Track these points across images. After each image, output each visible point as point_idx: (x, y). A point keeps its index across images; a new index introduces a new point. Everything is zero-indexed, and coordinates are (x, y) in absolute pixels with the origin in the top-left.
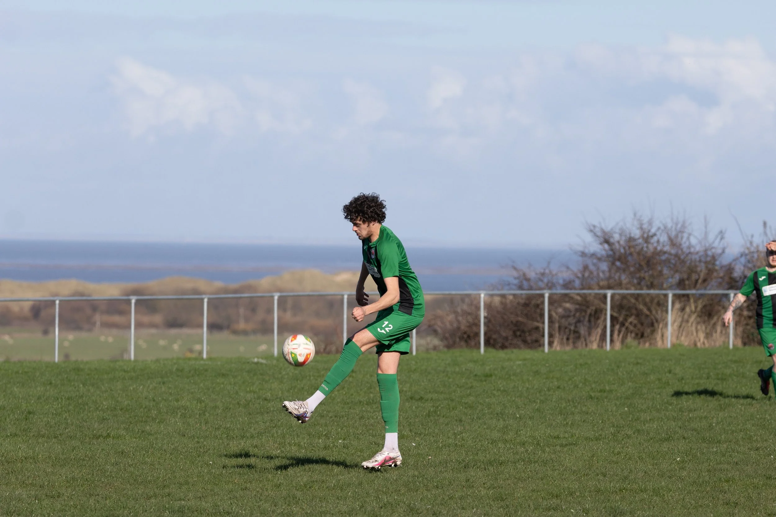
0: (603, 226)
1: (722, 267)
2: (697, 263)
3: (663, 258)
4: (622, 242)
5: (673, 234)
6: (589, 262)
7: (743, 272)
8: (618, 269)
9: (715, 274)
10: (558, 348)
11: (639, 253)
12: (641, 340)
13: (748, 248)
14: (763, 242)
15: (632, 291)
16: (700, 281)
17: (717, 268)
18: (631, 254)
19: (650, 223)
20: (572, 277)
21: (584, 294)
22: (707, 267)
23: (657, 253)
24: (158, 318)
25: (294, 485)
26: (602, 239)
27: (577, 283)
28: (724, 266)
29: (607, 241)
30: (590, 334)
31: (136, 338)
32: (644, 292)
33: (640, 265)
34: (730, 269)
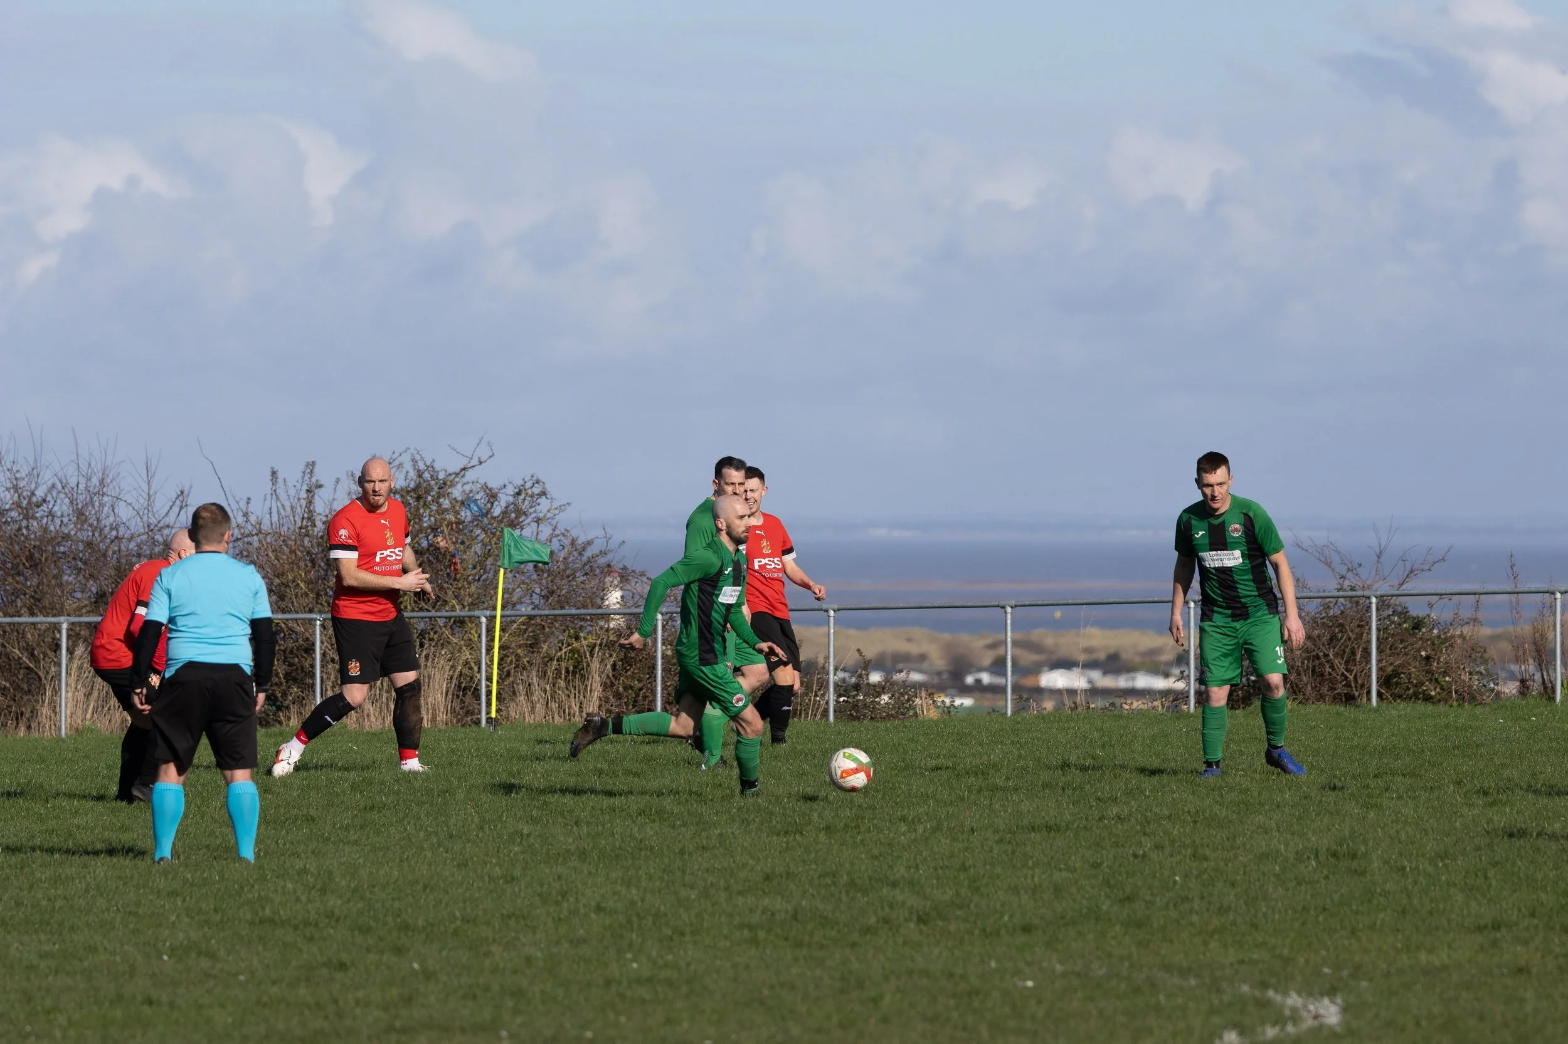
3: (63, 547)
5: (82, 498)
14: (270, 513)
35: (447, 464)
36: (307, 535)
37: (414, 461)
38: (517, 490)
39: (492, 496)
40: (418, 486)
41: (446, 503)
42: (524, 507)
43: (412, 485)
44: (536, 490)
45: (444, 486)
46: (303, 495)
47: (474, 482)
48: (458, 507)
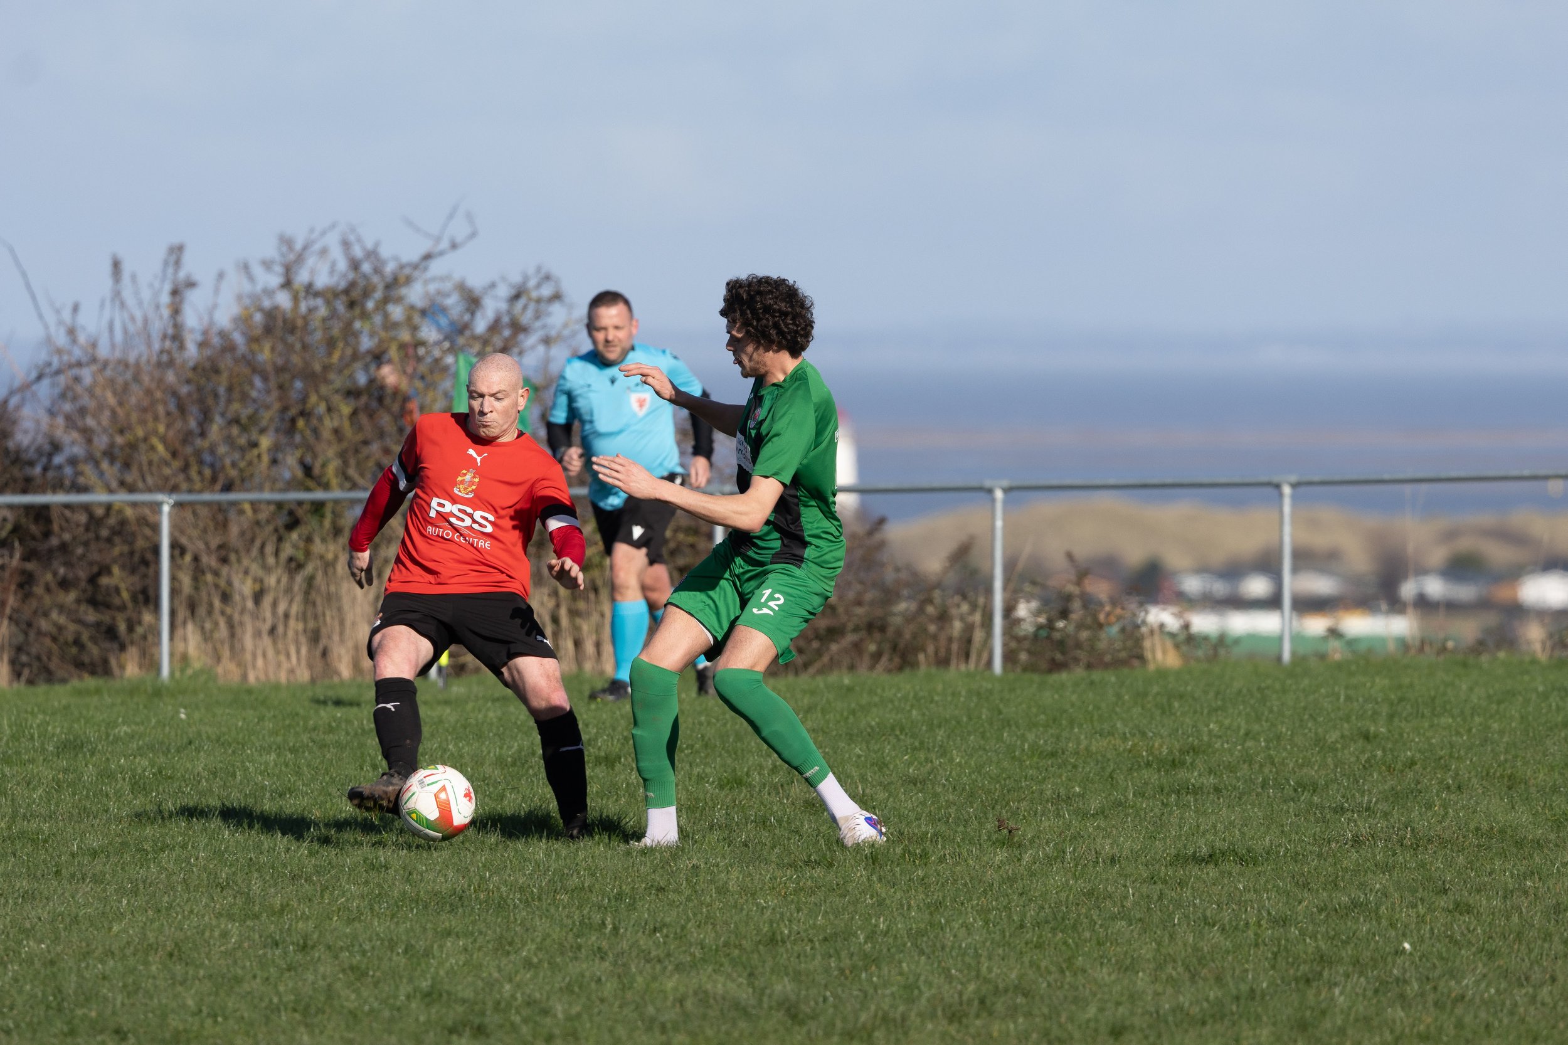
7: (49, 433)
14: (110, 327)
36: (171, 363)
37: (346, 244)
38: (513, 292)
39: (473, 302)
40: (352, 285)
41: (396, 312)
42: (526, 319)
43: (343, 285)
44: (546, 291)
45: (394, 284)
46: (165, 298)
47: (442, 279)
48: (417, 319)
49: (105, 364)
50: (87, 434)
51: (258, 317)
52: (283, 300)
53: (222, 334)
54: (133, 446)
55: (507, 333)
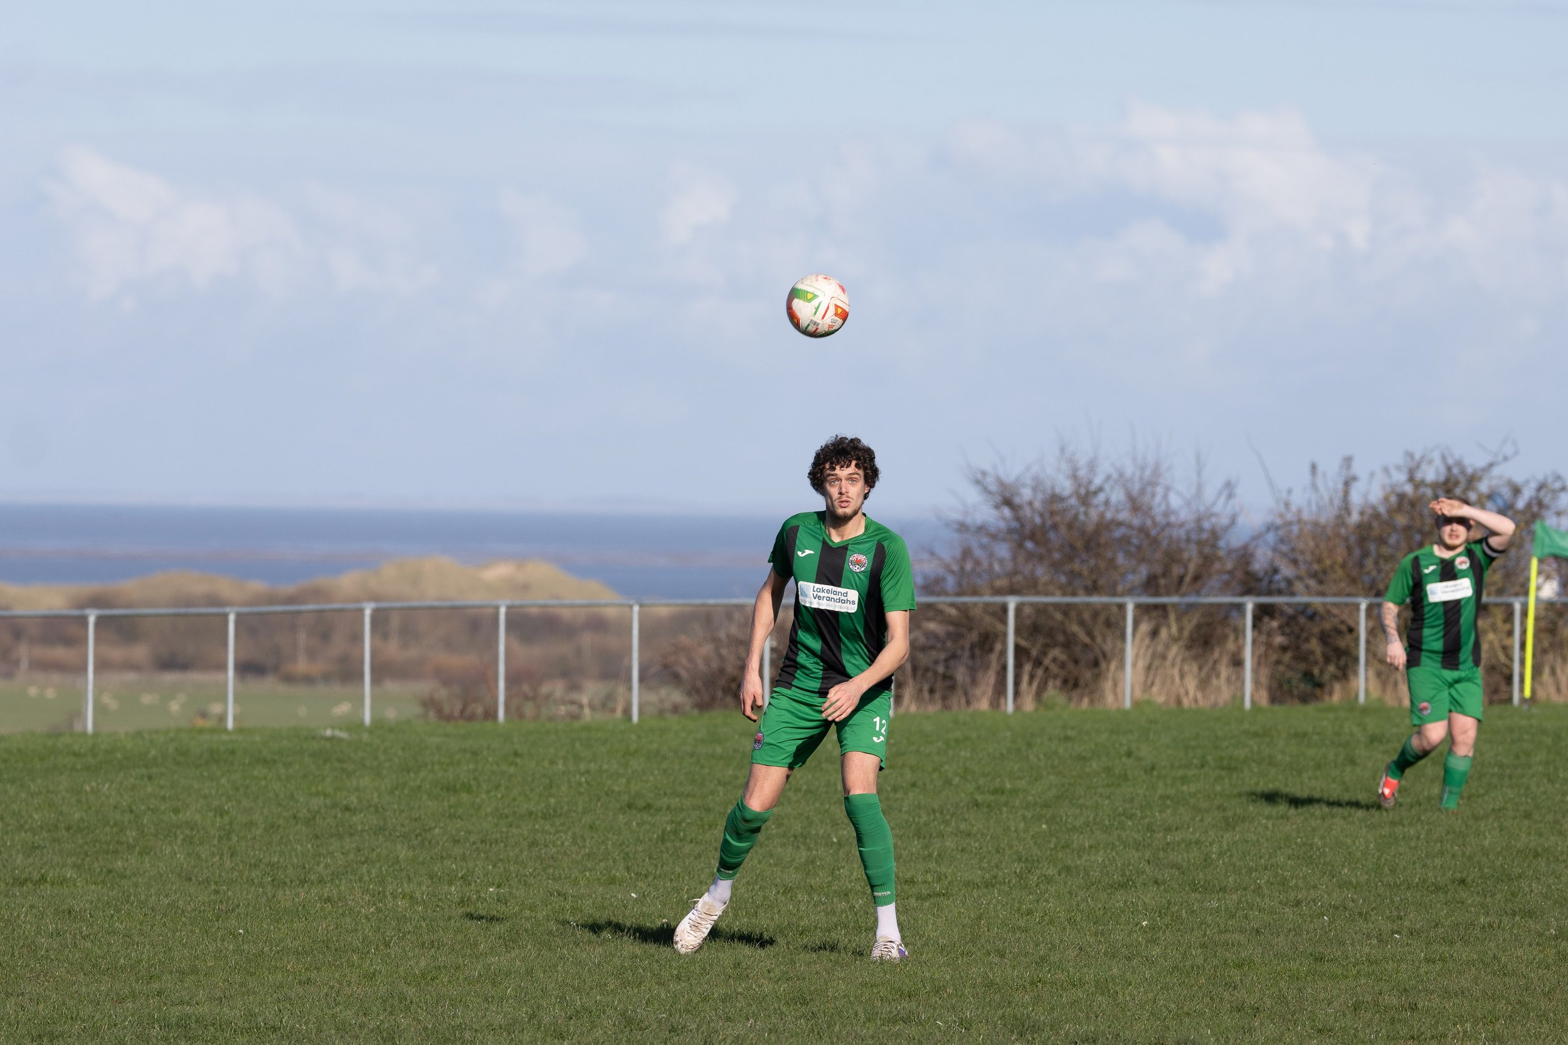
0: (1002, 473)
1: (1230, 552)
2: (1183, 545)
3: (1118, 533)
4: (1037, 505)
5: (1136, 488)
6: (974, 543)
7: (1272, 562)
8: (1030, 556)
9: (1217, 566)
10: (913, 708)
11: (1070, 526)
12: (1075, 694)
13: (1281, 515)
14: (1309, 502)
15: (1058, 599)
16: (1188, 579)
17: (1221, 553)
18: (1055, 527)
19: (1092, 466)
20: (941, 571)
21: (964, 604)
22: (1200, 553)
23: (1104, 526)
24: (140, 652)
25: (403, 974)
26: (999, 499)
27: (951, 582)
28: (1235, 551)
29: (1008, 502)
30: (974, 682)
31: (99, 691)
32: (1080, 599)
33: (1072, 547)
34: (1245, 556)
35: (1474, 460)
36: (1343, 524)
37: (1444, 458)
38: (1539, 485)
39: (1516, 491)
40: (1447, 482)
41: (1472, 496)
42: (1547, 500)
43: (1442, 478)
44: (1557, 485)
45: (1473, 480)
46: (1340, 486)
47: (1500, 477)
48: (1484, 500)
49: (1306, 523)
50: (1295, 562)
51: (1393, 499)
52: (1408, 489)
53: (1374, 508)
54: (1325, 572)
55: (1535, 509)
